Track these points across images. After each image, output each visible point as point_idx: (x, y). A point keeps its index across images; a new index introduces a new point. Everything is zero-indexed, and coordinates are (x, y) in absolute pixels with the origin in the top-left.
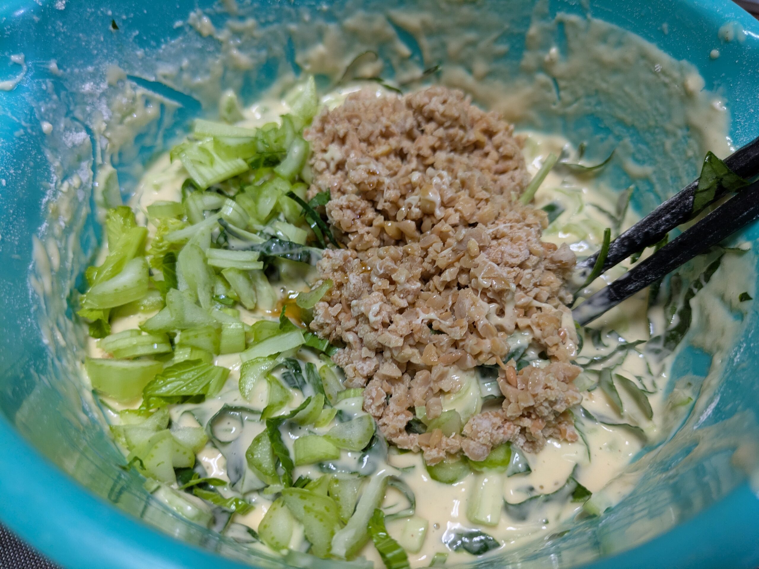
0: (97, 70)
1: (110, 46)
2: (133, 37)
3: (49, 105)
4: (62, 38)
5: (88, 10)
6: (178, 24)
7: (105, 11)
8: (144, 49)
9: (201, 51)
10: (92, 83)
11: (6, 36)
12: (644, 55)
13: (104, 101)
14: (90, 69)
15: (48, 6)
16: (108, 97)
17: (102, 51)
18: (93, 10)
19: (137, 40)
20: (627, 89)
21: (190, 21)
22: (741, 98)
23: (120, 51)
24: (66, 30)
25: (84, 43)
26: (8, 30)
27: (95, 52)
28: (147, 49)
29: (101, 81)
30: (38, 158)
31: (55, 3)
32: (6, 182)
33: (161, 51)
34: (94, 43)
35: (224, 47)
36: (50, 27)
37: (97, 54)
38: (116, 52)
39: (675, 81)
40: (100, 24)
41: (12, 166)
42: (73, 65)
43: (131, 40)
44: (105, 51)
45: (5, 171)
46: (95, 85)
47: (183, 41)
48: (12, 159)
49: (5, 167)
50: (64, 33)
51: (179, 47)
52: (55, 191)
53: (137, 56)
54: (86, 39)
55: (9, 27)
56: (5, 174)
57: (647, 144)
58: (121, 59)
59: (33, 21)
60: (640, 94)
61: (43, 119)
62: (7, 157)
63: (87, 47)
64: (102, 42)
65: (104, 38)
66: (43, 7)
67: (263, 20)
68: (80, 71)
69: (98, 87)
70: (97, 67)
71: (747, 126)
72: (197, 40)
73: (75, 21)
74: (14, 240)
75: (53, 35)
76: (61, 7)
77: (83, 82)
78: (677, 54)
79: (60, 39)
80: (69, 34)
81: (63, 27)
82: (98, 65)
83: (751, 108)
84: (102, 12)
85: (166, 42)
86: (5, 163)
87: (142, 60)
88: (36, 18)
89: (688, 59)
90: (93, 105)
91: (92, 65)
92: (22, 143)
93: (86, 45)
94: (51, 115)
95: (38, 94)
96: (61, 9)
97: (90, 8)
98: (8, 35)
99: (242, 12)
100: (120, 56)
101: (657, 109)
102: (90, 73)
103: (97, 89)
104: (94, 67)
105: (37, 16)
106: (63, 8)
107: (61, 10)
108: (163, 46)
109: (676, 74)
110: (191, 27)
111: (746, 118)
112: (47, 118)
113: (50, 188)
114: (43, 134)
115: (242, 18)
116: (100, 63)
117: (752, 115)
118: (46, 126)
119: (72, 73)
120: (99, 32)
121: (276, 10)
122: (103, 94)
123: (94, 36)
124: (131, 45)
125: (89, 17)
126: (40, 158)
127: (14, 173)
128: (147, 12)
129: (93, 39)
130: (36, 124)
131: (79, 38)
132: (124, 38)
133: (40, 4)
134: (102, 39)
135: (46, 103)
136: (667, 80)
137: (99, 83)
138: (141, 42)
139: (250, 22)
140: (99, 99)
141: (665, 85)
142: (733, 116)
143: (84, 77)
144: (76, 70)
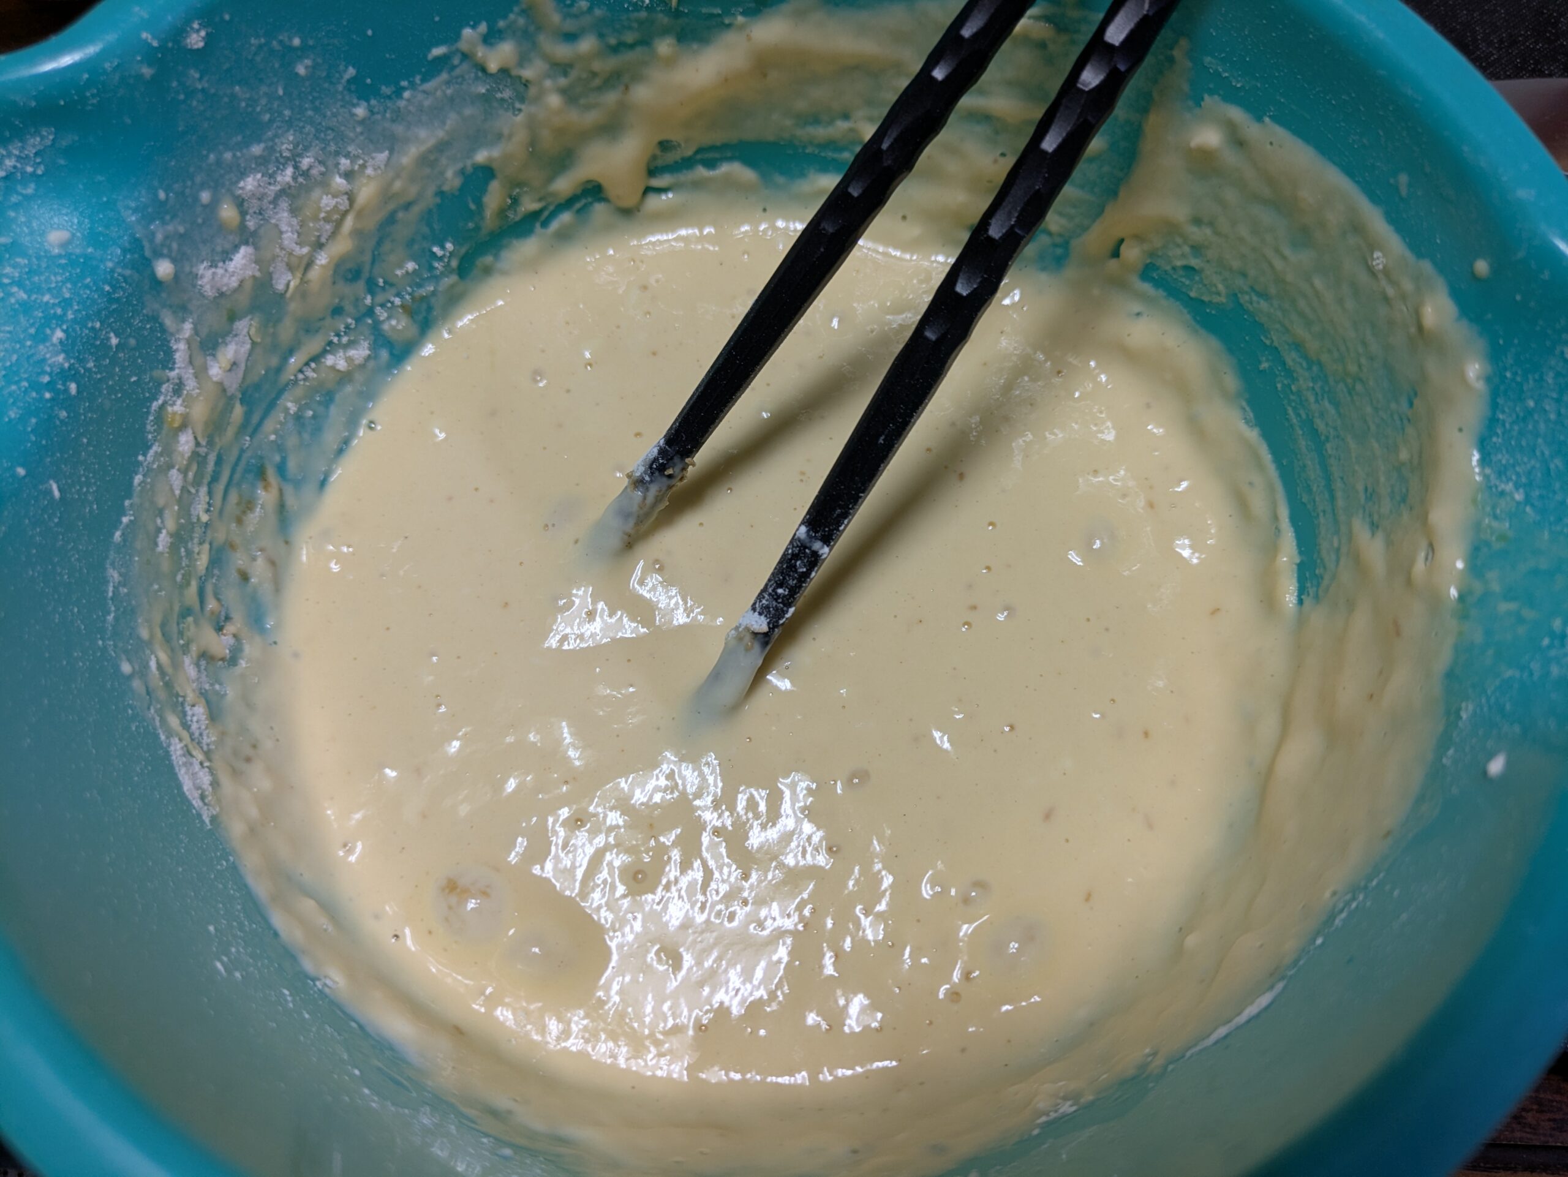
0: (271, 149)
1: (297, 102)
2: (344, 81)
3: (170, 228)
4: (198, 101)
5: (253, 41)
6: (438, 51)
7: (286, 39)
8: (368, 101)
9: (486, 98)
10: (259, 176)
11: (90, 108)
12: (1357, 227)
13: (284, 204)
14: (257, 149)
15: (170, 45)
16: (293, 197)
17: (280, 114)
18: (263, 40)
19: (353, 87)
20: (1318, 283)
21: (463, 45)
22: (1515, 374)
23: (316, 109)
24: (206, 85)
25: (243, 104)
26: (93, 96)
27: (267, 117)
28: (373, 102)
29: (278, 168)
30: (147, 329)
31: (185, 38)
32: (78, 387)
33: (402, 104)
34: (264, 101)
35: (533, 91)
36: (174, 84)
37: (271, 121)
38: (310, 113)
39: (1404, 297)
40: (277, 66)
41: (91, 354)
42: (221, 147)
43: (340, 88)
44: (287, 113)
45: (77, 366)
46: (266, 179)
47: (448, 83)
48: (92, 342)
49: (78, 358)
50: (203, 90)
51: (439, 93)
52: (177, 384)
53: (353, 115)
54: (248, 96)
55: (95, 91)
56: (77, 372)
57: (1337, 405)
58: (320, 124)
59: (139, 77)
60: (1340, 301)
61: (158, 254)
62: (82, 338)
63: (250, 109)
64: (280, 98)
65: (285, 89)
66: (162, 48)
67: (613, 41)
68: (234, 155)
69: (272, 181)
70: (270, 144)
71: (1515, 433)
72: (477, 78)
73: (226, 66)
74: (85, 494)
75: (182, 97)
76: (196, 43)
77: (243, 174)
78: (1417, 244)
79: (195, 103)
80: (213, 91)
81: (201, 79)
82: (272, 140)
83: (1532, 397)
84: (281, 42)
85: (412, 86)
86: (79, 352)
87: (362, 122)
88: (147, 71)
89: (1435, 263)
90: (260, 214)
91: (259, 141)
92: (114, 306)
93: (247, 106)
94: (175, 246)
95: (150, 210)
96: (195, 47)
97: (257, 37)
98: (93, 105)
99: (570, 25)
100: (318, 118)
101: (1364, 344)
102: (256, 158)
103: (270, 184)
104: (262, 145)
105: (150, 65)
106: (201, 44)
107: (198, 50)
108: (407, 94)
109: (1408, 286)
110: (465, 56)
111: (1518, 416)
112: (165, 251)
113: (168, 380)
114: (157, 284)
115: (571, 37)
116: (276, 136)
117: (1529, 413)
118: (164, 268)
119: (219, 162)
120: (275, 80)
121: (641, 23)
122: (283, 192)
123: (264, 89)
124: (340, 97)
125: (255, 54)
126: (151, 328)
127: (95, 366)
128: (374, 33)
129: (261, 93)
130: (144, 265)
131: (233, 97)
132: (326, 85)
133: (155, 44)
134: (281, 92)
135: (164, 223)
136: (1390, 291)
137: (275, 172)
138: (361, 90)
139: (587, 45)
140: (275, 202)
141: (1386, 299)
142: (1494, 406)
143: (242, 165)
144: (228, 156)
